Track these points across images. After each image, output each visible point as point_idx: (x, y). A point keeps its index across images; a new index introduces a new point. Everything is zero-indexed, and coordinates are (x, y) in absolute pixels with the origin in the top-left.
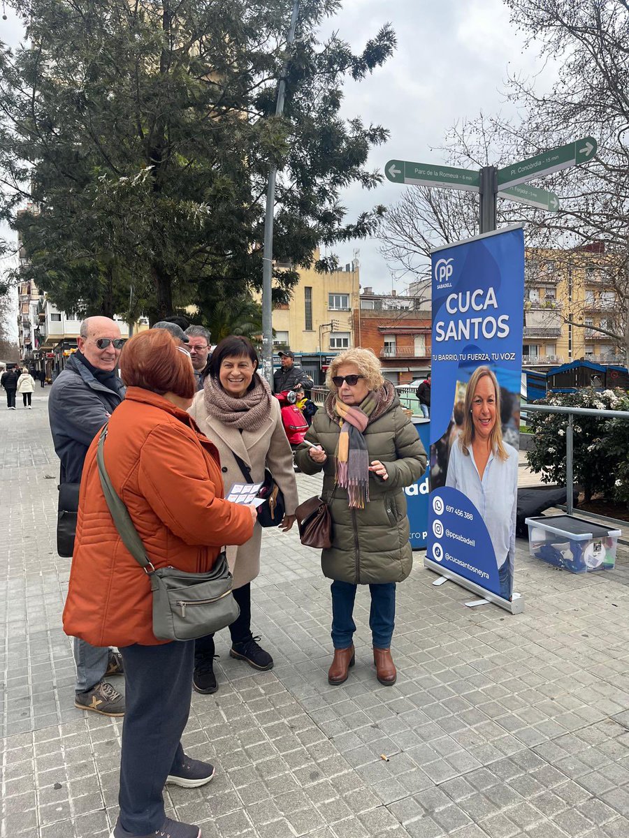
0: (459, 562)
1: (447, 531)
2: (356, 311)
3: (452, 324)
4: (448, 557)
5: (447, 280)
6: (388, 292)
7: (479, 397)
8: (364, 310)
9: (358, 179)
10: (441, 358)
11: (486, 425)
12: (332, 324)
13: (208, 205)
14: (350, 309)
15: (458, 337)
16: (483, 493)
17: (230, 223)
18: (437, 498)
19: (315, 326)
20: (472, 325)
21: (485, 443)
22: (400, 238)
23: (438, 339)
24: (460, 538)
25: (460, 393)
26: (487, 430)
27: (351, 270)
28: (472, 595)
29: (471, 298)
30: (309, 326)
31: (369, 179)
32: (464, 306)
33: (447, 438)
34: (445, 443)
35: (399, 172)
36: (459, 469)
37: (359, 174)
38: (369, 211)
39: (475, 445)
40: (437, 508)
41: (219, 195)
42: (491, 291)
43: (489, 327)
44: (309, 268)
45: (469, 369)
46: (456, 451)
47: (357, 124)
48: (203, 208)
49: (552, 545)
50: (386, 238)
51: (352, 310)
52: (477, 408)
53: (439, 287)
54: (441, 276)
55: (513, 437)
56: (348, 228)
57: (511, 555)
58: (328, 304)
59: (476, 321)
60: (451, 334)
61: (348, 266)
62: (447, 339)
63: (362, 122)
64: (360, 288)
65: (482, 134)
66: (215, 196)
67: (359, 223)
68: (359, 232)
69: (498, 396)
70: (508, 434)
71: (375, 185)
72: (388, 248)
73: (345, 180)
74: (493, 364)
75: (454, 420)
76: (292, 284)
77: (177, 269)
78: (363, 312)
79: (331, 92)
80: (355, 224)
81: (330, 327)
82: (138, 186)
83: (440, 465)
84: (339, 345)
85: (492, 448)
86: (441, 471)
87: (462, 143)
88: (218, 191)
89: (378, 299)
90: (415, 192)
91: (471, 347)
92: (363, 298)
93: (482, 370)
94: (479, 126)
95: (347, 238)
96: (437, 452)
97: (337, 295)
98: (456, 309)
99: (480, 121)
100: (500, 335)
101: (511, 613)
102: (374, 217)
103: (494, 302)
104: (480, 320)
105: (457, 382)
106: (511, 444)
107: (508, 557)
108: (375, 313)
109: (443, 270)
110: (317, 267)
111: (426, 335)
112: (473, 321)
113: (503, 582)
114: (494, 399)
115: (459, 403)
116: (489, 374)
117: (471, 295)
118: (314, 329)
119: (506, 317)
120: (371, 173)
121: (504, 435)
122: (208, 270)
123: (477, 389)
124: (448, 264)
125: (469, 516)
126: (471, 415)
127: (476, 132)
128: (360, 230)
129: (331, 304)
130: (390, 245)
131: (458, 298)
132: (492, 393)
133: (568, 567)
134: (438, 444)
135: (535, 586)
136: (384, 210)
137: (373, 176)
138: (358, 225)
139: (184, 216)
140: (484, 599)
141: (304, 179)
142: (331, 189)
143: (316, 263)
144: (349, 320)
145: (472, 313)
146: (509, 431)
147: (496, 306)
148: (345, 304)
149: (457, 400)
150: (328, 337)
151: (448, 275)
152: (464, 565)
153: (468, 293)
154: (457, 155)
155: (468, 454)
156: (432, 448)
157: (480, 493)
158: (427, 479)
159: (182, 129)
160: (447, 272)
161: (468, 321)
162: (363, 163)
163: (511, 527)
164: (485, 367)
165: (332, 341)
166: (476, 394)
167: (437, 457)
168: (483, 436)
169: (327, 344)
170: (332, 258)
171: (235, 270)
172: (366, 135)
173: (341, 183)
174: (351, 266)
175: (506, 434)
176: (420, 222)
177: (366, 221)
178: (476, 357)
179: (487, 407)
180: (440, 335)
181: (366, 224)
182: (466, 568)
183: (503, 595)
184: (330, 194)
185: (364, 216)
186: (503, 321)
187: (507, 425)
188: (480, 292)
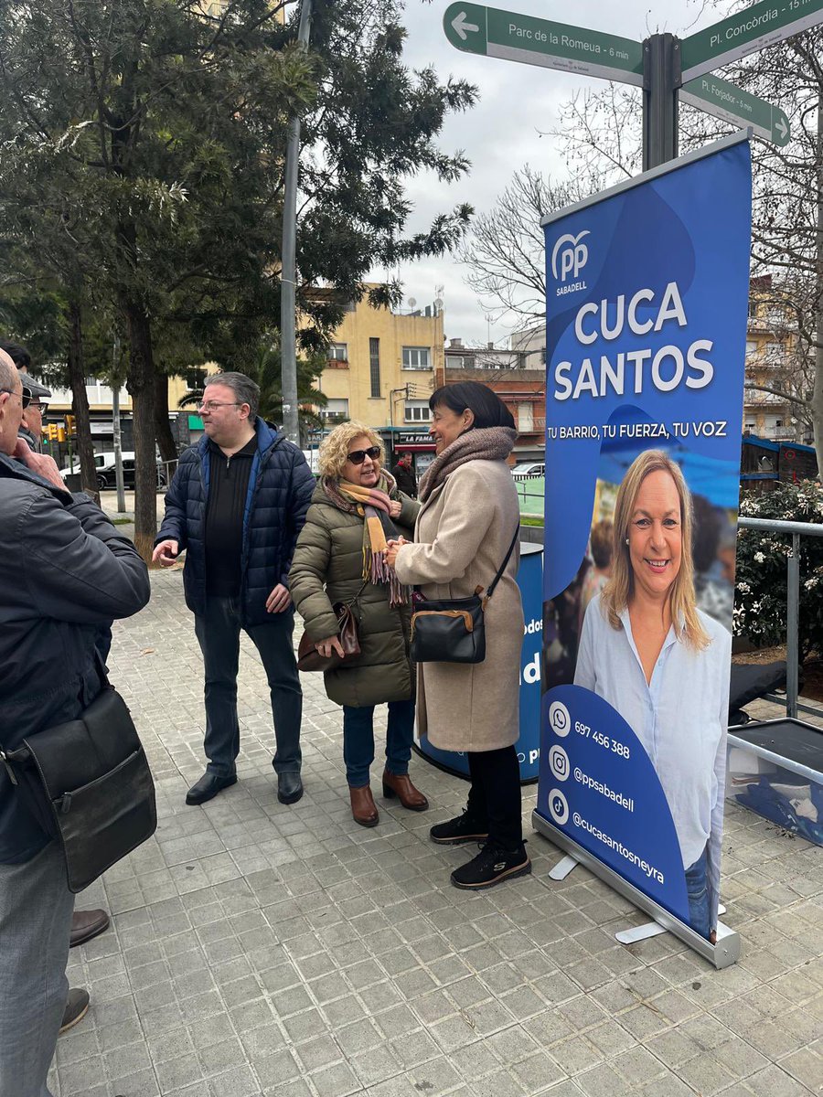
0: (601, 836)
1: (577, 771)
2: (439, 371)
3: (587, 364)
4: (579, 821)
5: (576, 275)
6: (483, 345)
7: (645, 513)
8: (451, 369)
9: (433, 167)
10: (565, 433)
11: (660, 572)
12: (406, 389)
13: (182, 187)
14: (431, 368)
15: (599, 392)
16: (652, 709)
17: (230, 225)
18: (557, 705)
19: (384, 392)
20: (630, 365)
21: (657, 608)
22: (496, 262)
23: (559, 396)
24: (603, 789)
25: (605, 504)
26: (662, 582)
27: (432, 314)
28: (628, 908)
29: (627, 309)
30: (376, 392)
31: (449, 166)
32: (611, 327)
33: (577, 592)
34: (573, 600)
35: (475, 28)
36: (602, 656)
37: (433, 159)
38: (448, 213)
39: (635, 610)
40: (557, 723)
41: (205, 173)
42: (672, 289)
43: (668, 366)
44: (360, 301)
45: (625, 456)
46: (595, 618)
47: (428, 78)
48: (176, 192)
49: (773, 785)
50: (476, 261)
51: (434, 369)
52: (640, 537)
53: (560, 292)
54: (565, 269)
55: (721, 601)
56: (417, 239)
57: (713, 848)
58: (402, 361)
59: (638, 356)
60: (586, 386)
61: (428, 309)
62: (576, 395)
63: (435, 73)
64: (445, 339)
65: (612, 112)
66: (198, 175)
67: (434, 232)
68: (433, 246)
69: (688, 513)
70: (709, 595)
71: (458, 176)
72: (480, 277)
73: (410, 164)
74: (677, 446)
75: (591, 557)
76: (334, 324)
77: (147, 297)
78: (449, 373)
79: (389, 28)
80: (427, 232)
81: (404, 393)
82: (64, 152)
83: (563, 642)
84: (417, 416)
85: (672, 619)
86: (566, 654)
87: (584, 126)
88: (203, 166)
89: (470, 355)
90: (518, 194)
91: (626, 410)
92: (448, 353)
93: (652, 458)
94: (608, 101)
95: (416, 256)
96: (557, 617)
97: (414, 349)
98: (595, 335)
99: (609, 93)
100: (692, 383)
101: (714, 966)
102: (455, 223)
103: (679, 313)
104: (647, 353)
105: (598, 482)
106: (716, 617)
107: (707, 849)
108: (466, 374)
109: (568, 257)
110: (372, 299)
111: (534, 403)
112: (631, 356)
113: (697, 899)
114: (679, 520)
115: (602, 523)
116: (668, 468)
117: (627, 303)
118: (383, 395)
119: (706, 345)
120: (451, 158)
121: (699, 597)
122: (207, 304)
123: (639, 497)
124: (578, 245)
125: (622, 751)
126: (626, 549)
127: (603, 109)
128: (433, 243)
129: (406, 361)
130: (483, 272)
131: (599, 310)
132: (672, 505)
133: (806, 831)
134: (559, 601)
135: (749, 883)
136: (471, 211)
137: (454, 162)
138: (432, 235)
139: (145, 204)
140: (654, 921)
141: (350, 162)
142: (391, 180)
143: (370, 293)
144: (430, 384)
145: (629, 341)
146: (711, 588)
147: (683, 322)
148: (424, 360)
149: (597, 517)
150: (401, 406)
151: (579, 265)
152: (611, 843)
153: (621, 299)
154: (577, 143)
155: (620, 627)
156: (548, 608)
157: (646, 707)
158: (537, 656)
159: (154, 77)
160: (577, 259)
161: (621, 357)
162: (436, 131)
163: (713, 790)
164: (658, 452)
165: (408, 412)
166: (637, 508)
167: (557, 626)
168: (652, 593)
169: (400, 414)
170: (395, 286)
171: (247, 302)
172: (443, 96)
173: (404, 168)
174: (432, 309)
175: (704, 595)
176: (526, 238)
177: (444, 229)
178: (637, 430)
179: (662, 535)
180: (563, 389)
181: (443, 233)
182: (613, 851)
183: (697, 925)
184: (390, 188)
185: (442, 220)
186: (700, 354)
187: (705, 576)
188: (647, 294)
